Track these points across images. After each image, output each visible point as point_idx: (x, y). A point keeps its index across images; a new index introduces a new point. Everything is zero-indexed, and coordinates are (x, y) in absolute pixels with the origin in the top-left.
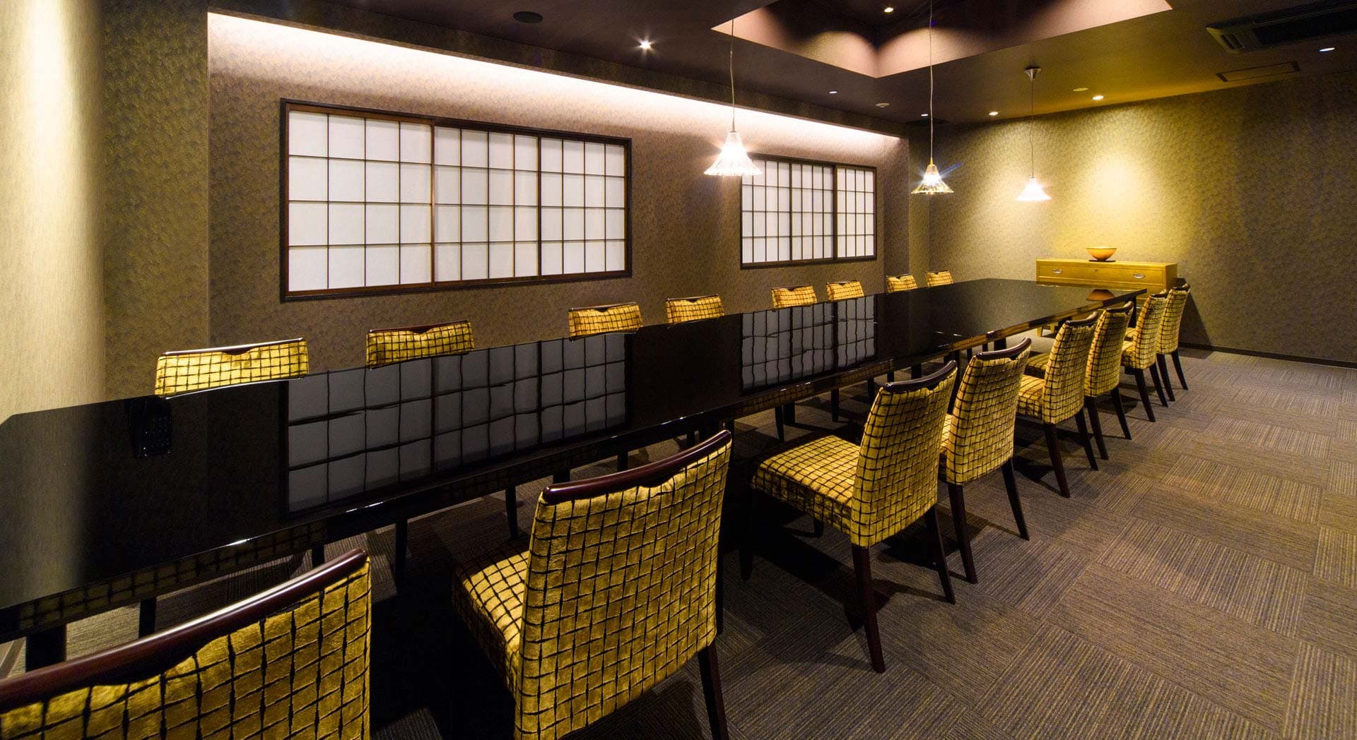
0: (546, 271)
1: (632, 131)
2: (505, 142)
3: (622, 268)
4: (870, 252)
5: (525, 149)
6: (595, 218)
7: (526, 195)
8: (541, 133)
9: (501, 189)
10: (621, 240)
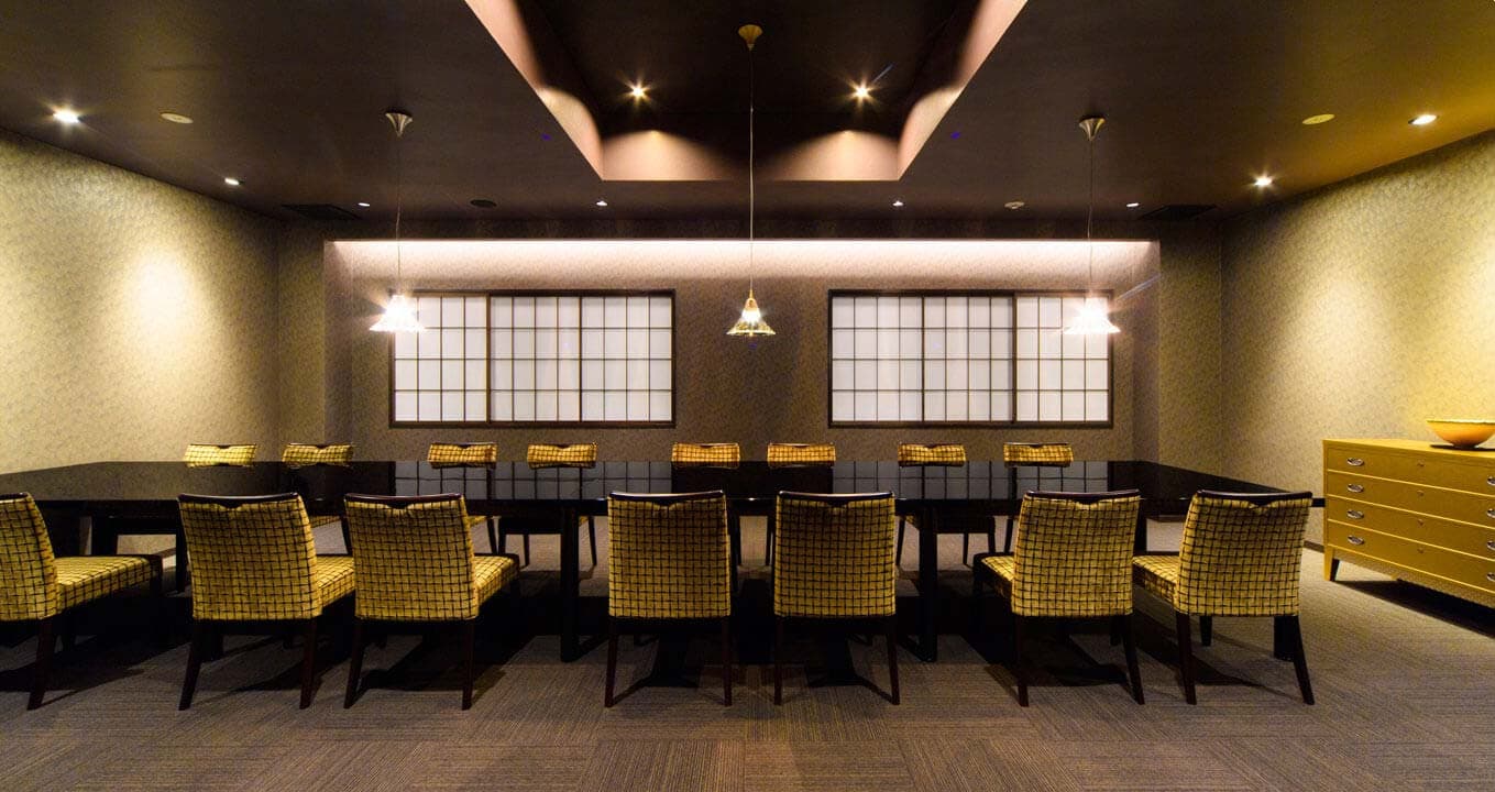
0: (587, 417)
1: (677, 281)
2: (548, 304)
3: (669, 418)
4: (1103, 416)
5: (568, 310)
6: (640, 369)
7: (569, 348)
8: (582, 293)
9: (547, 345)
10: (668, 390)
